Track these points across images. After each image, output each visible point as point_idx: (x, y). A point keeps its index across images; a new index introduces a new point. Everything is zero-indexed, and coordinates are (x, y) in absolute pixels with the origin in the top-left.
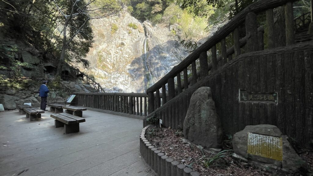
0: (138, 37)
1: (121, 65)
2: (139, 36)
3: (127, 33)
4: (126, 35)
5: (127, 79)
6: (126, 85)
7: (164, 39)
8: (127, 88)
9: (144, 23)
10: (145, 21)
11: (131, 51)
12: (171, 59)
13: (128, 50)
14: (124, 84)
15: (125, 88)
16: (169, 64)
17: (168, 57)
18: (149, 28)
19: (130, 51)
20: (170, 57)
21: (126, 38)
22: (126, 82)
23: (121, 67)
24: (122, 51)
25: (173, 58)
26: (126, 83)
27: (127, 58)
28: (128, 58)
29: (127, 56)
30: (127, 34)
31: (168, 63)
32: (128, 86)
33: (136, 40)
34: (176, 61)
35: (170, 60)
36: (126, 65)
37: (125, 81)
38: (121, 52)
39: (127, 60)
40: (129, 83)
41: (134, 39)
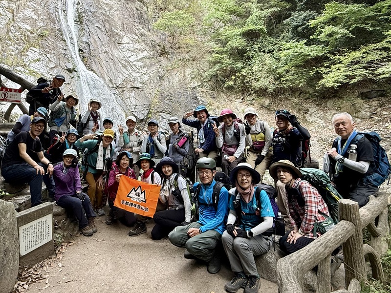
1: (11, 47)
11: (38, 16)
13: (29, 13)
16: (130, 57)
17: (127, 43)
19: (35, 17)
20: (131, 42)
23: (13, 53)
24: (13, 13)
25: (137, 46)
27: (29, 33)
28: (32, 33)
29: (29, 28)
31: (129, 55)
34: (145, 53)
35: (132, 49)
38: (10, 15)
39: (28, 36)
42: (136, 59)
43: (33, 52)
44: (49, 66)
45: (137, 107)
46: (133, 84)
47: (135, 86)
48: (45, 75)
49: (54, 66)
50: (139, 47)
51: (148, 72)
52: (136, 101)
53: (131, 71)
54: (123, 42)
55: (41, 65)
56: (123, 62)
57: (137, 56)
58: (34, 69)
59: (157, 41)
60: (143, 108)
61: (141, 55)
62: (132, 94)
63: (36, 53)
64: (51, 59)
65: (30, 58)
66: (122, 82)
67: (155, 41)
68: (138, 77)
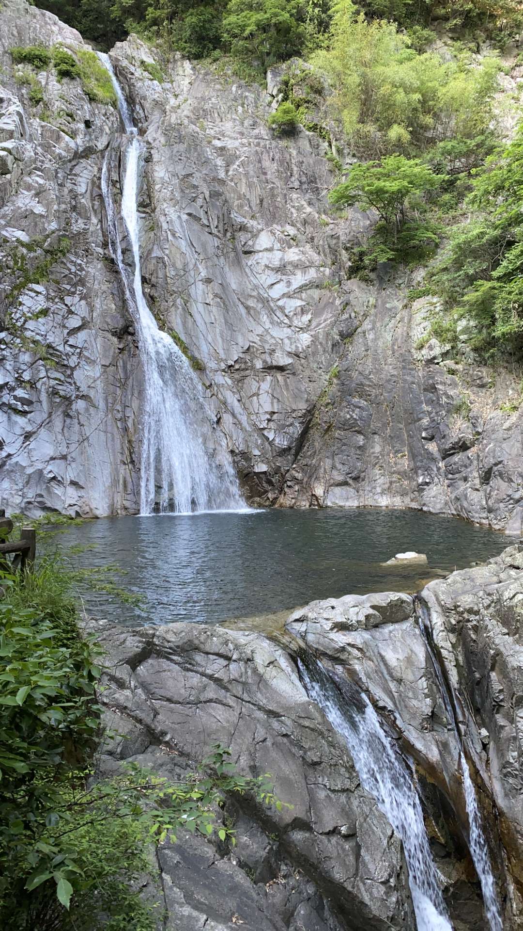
0: (82, 126)
2: (88, 124)
3: (16, 101)
4: (12, 108)
5: (26, 376)
6: (24, 413)
7: (237, 143)
8: (29, 429)
9: (112, 53)
10: (118, 44)
11: (48, 206)
12: (281, 259)
13: (25, 201)
14: (10, 406)
15: (18, 431)
16: (271, 286)
17: (267, 250)
18: (147, 83)
19: (39, 209)
20: (277, 246)
21: (11, 127)
22: (20, 393)
25: (293, 255)
26: (24, 402)
27: (25, 251)
29: (23, 236)
30: (15, 107)
31: (269, 283)
32: (39, 416)
33: (72, 144)
34: (312, 274)
35: (278, 264)
36: (19, 288)
37: (13, 389)
39: (23, 257)
40: (44, 397)
41: (58, 139)
42: (286, 290)
43: (33, 294)
44: (67, 325)
45: (275, 417)
46: (269, 360)
47: (275, 363)
48: (58, 348)
49: (79, 323)
50: (297, 258)
51: (314, 324)
52: (272, 403)
53: (268, 325)
54: (257, 248)
55: (51, 324)
56: (251, 303)
57: (289, 283)
58: (34, 334)
59: (342, 238)
60: (291, 420)
61: (299, 279)
62: (266, 385)
63: (41, 298)
64: (73, 308)
65: (26, 310)
66: (242, 356)
67: (338, 238)
68: (287, 341)
